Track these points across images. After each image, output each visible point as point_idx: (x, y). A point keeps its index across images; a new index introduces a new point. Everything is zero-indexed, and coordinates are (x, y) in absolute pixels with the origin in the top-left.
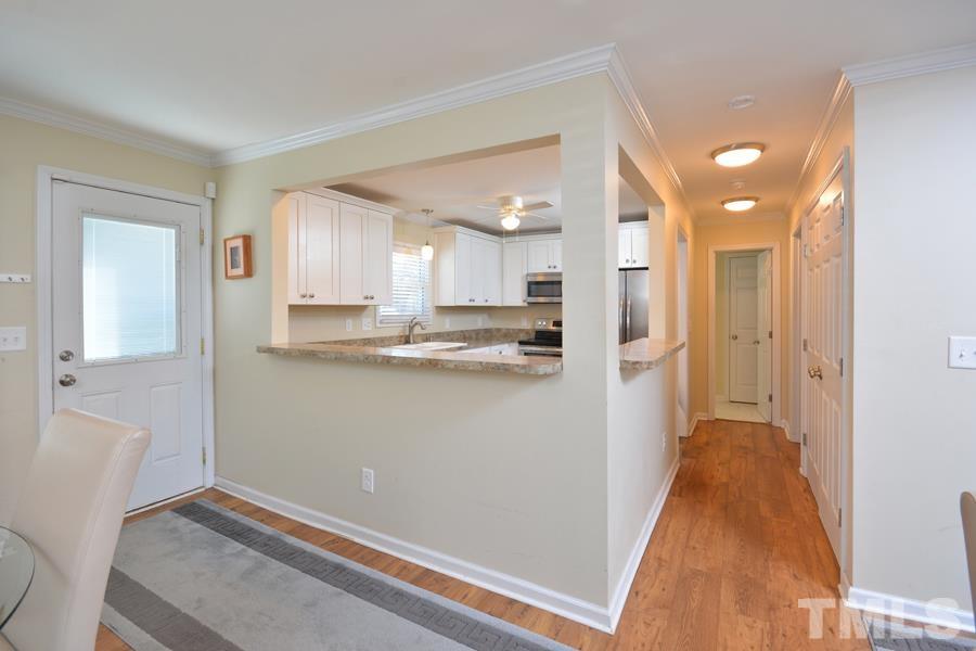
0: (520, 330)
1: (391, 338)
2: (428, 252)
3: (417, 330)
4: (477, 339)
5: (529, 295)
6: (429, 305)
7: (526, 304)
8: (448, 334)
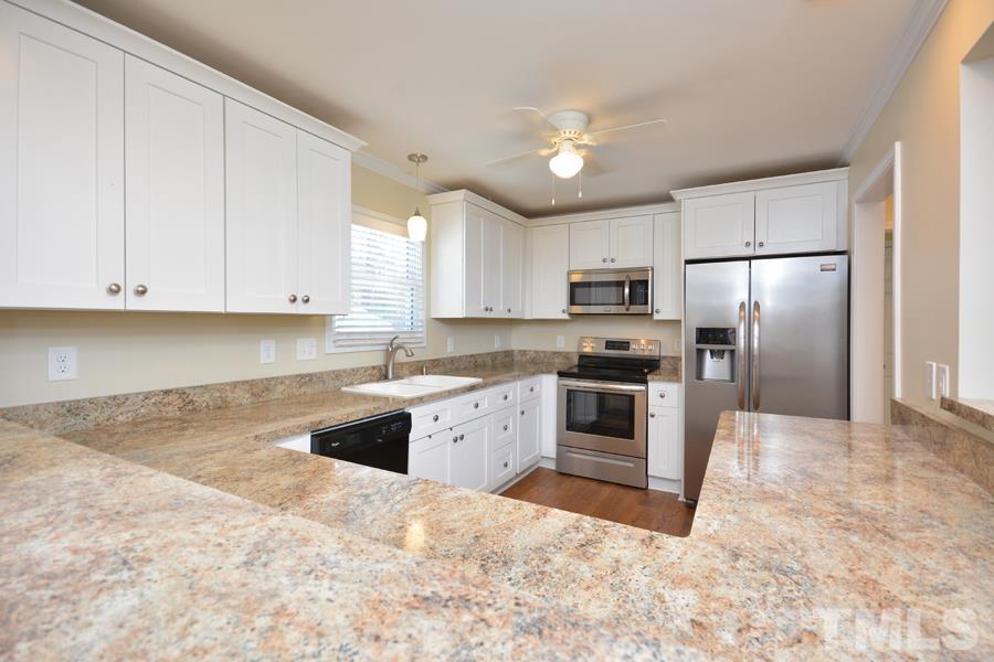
0: (555, 353)
1: (354, 371)
2: (417, 226)
3: (400, 356)
4: (494, 367)
5: (572, 302)
6: (421, 315)
7: (566, 316)
8: (452, 360)
